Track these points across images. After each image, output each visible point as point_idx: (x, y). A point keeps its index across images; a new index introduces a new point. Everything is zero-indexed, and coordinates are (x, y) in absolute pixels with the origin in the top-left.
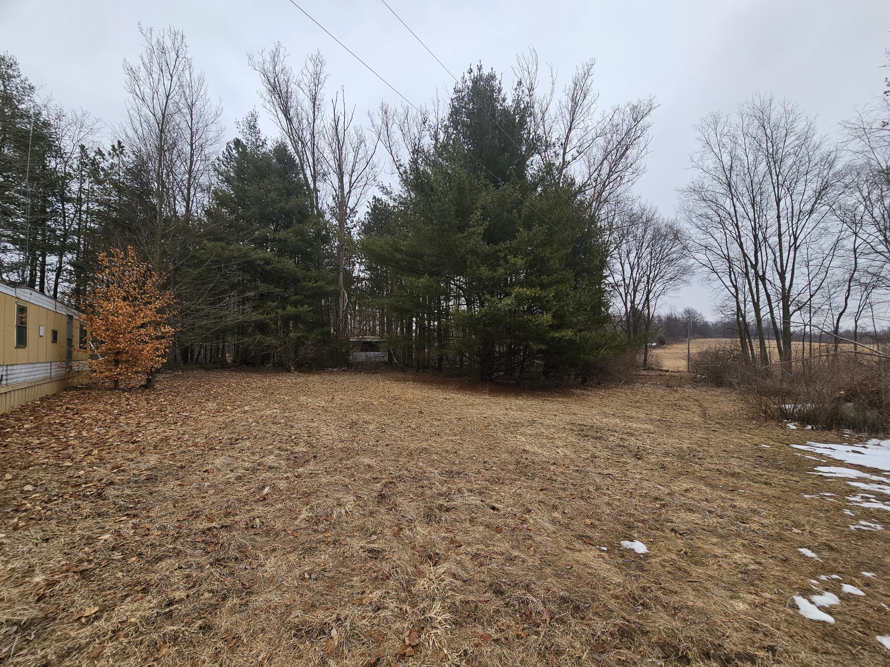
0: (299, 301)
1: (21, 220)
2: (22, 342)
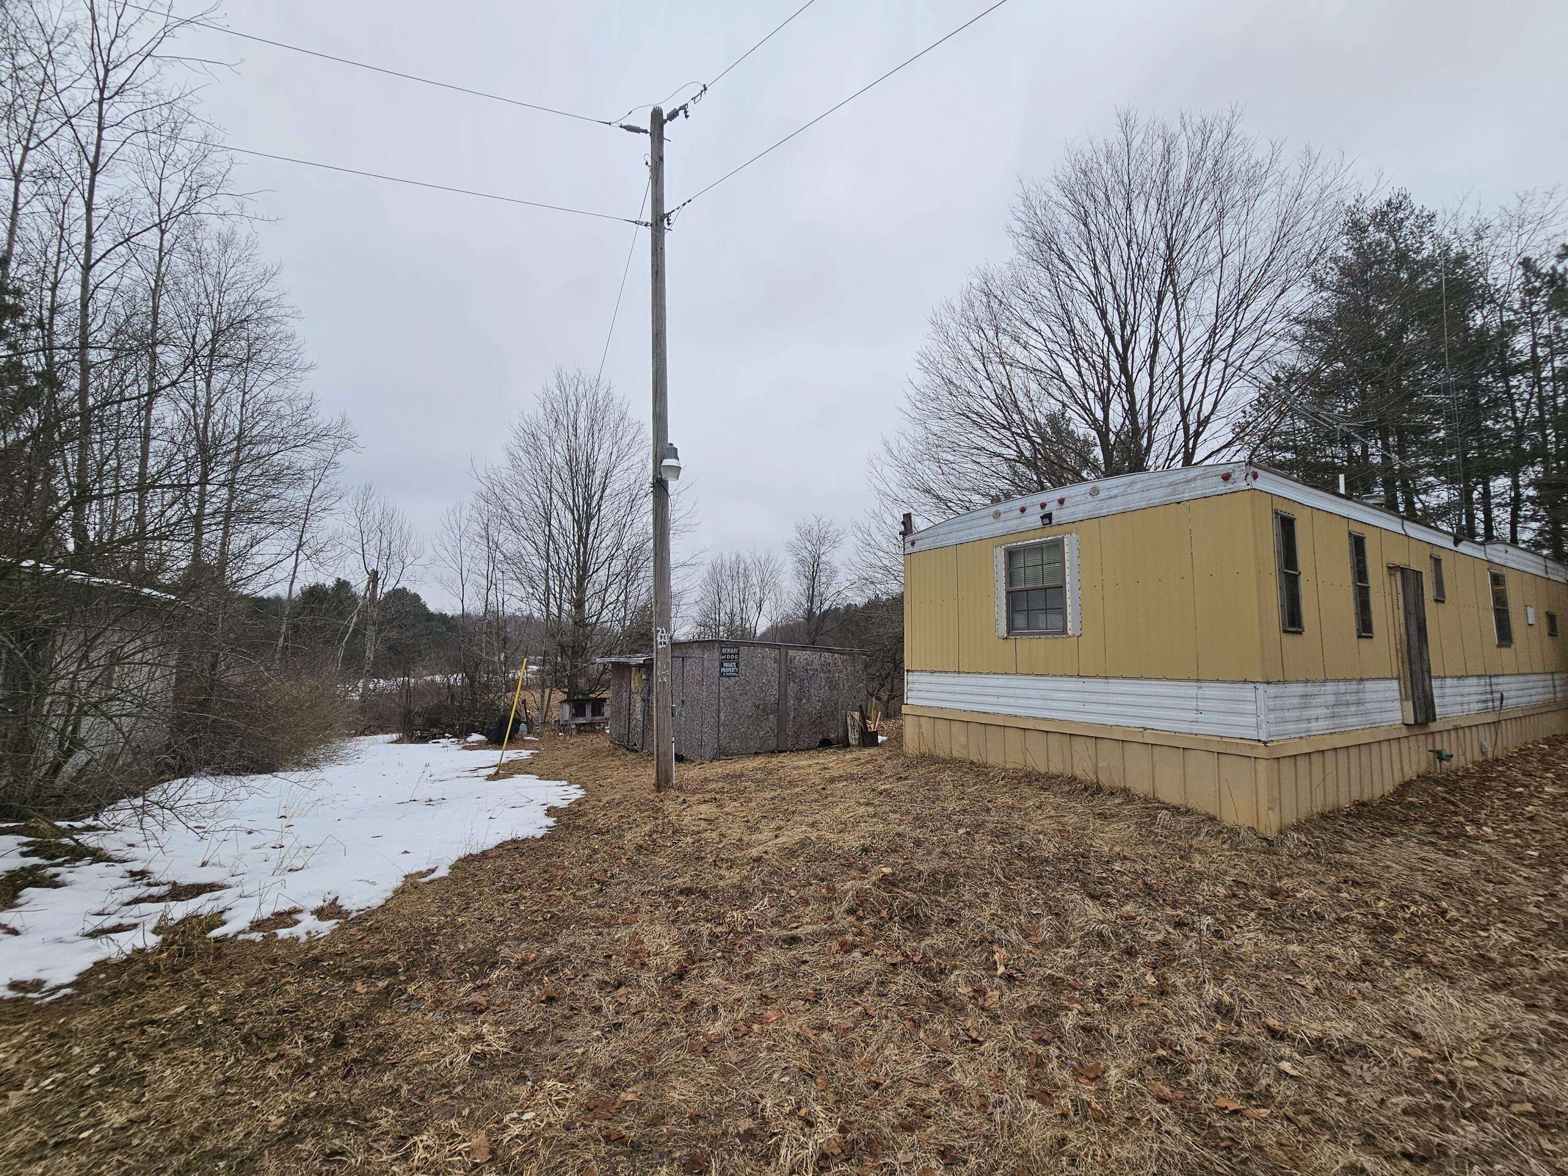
1: (1442, 434)
2: (1505, 636)
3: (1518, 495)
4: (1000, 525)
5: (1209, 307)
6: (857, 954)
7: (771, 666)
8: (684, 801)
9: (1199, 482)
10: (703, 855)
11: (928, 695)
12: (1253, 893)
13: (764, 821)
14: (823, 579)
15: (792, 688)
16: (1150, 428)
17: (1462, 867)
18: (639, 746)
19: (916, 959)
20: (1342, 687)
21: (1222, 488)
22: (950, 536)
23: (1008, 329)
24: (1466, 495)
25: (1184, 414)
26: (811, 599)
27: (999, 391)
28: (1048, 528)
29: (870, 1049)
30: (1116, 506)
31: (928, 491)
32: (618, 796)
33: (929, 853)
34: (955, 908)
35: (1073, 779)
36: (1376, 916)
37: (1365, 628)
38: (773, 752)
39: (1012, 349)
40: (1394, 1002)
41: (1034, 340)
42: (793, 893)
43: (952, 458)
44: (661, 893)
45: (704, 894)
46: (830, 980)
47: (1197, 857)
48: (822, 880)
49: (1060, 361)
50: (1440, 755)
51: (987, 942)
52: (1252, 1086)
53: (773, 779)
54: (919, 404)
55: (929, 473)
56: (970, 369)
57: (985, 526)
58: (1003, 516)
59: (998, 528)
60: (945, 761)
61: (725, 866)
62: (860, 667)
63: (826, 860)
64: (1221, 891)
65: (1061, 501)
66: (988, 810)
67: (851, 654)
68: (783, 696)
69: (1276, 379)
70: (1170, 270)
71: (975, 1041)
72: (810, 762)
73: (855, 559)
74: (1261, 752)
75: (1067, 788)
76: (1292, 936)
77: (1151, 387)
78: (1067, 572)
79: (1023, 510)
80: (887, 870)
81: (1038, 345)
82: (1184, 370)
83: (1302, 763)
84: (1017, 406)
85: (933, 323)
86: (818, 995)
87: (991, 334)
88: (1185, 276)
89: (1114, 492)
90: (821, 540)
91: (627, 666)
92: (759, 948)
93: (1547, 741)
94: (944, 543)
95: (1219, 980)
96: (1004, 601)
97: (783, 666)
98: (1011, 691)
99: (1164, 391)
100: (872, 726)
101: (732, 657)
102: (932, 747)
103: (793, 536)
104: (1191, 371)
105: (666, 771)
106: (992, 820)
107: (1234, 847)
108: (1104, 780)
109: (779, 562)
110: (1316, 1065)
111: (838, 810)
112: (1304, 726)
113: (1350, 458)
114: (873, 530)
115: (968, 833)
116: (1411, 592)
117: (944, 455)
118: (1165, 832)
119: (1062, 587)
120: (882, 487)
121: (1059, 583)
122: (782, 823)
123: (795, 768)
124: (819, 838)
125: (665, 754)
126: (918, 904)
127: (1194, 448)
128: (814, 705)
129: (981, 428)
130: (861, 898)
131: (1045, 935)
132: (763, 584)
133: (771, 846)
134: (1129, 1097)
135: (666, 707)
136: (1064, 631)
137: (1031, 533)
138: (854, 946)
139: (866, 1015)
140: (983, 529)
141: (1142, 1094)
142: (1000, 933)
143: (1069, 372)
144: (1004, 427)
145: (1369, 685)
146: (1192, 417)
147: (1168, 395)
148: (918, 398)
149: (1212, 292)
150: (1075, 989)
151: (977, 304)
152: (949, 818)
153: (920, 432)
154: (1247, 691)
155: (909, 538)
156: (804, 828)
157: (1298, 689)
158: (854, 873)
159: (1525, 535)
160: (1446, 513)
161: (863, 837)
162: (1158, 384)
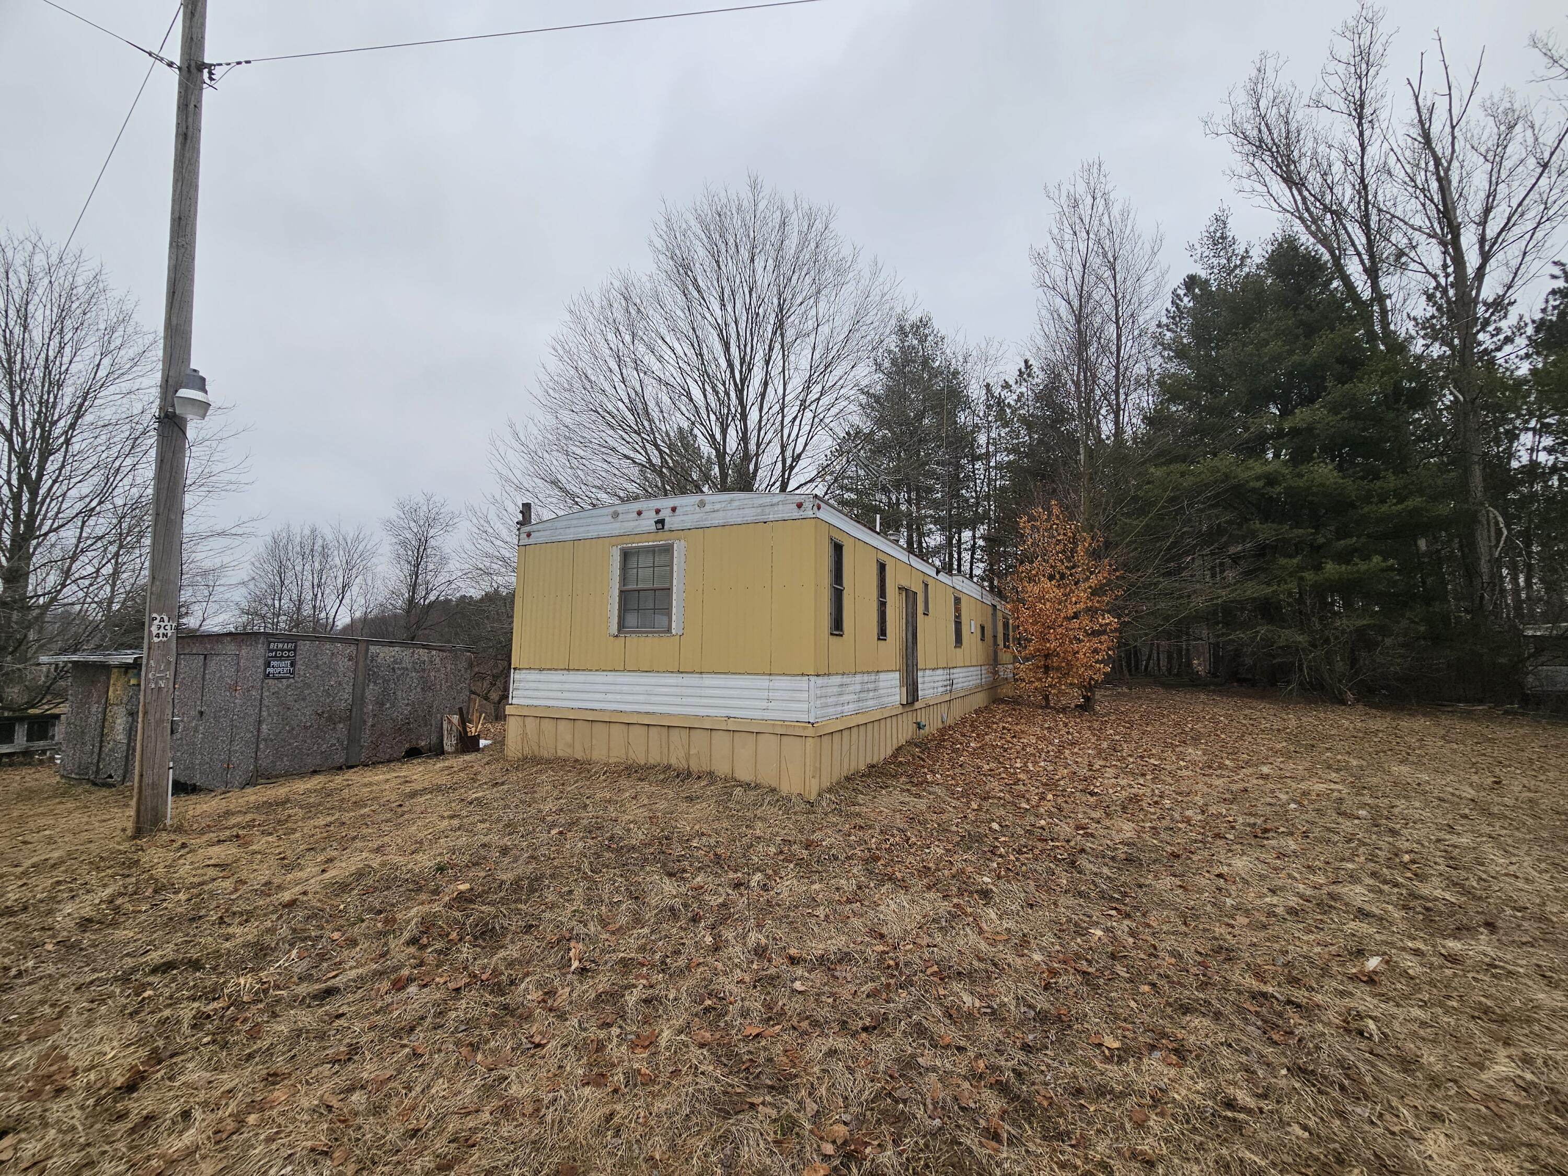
0: (1356, 550)
1: (939, 495)
2: (959, 641)
3: (975, 543)
4: (617, 525)
5: (805, 364)
6: (412, 989)
7: (344, 664)
8: (184, 845)
9: (780, 507)
10: (203, 912)
11: (536, 694)
12: (794, 847)
13: (309, 856)
14: (431, 567)
15: (372, 691)
16: (757, 455)
17: (922, 805)
18: (117, 778)
19: (484, 977)
20: (866, 678)
21: (796, 514)
22: (568, 531)
23: (645, 338)
24: (950, 539)
25: (783, 448)
26: (414, 587)
27: (633, 395)
28: (660, 533)
29: (413, 1094)
30: (718, 519)
31: (555, 483)
32: (56, 854)
33: (516, 860)
34: (536, 913)
35: (669, 767)
36: (869, 850)
37: (882, 633)
38: (340, 768)
39: (646, 357)
40: (871, 913)
41: (668, 355)
42: (336, 935)
43: (582, 453)
44: (116, 979)
45: (196, 965)
46: (372, 1028)
47: (760, 824)
48: (379, 912)
49: (689, 380)
50: (919, 726)
51: (563, 942)
52: (771, 1009)
53: (334, 801)
54: (551, 392)
55: (557, 463)
56: (605, 368)
57: (604, 526)
58: (621, 516)
59: (616, 528)
60: (549, 762)
61: (237, 920)
62: (463, 665)
63: (388, 888)
64: (773, 850)
65: (674, 509)
66: (586, 806)
67: (452, 650)
68: (358, 699)
69: (848, 433)
70: (780, 326)
71: (538, 1046)
72: (388, 777)
73: (468, 546)
74: (810, 732)
75: (662, 777)
76: (816, 877)
77: (760, 421)
78: (675, 575)
79: (639, 513)
80: (464, 887)
81: (671, 361)
82: (786, 410)
83: (836, 737)
84: (648, 414)
85: (571, 312)
86: (354, 1049)
87: (628, 338)
88: (790, 334)
89: (717, 506)
90: (430, 522)
91: (105, 668)
92: (275, 1015)
93: (976, 712)
94: (561, 538)
95: (760, 926)
96: (617, 599)
97: (361, 663)
98: (618, 688)
99: (768, 426)
100: (472, 730)
101: (285, 654)
102: (535, 748)
103: (393, 513)
104: (791, 412)
105: (155, 809)
106: (587, 817)
107: (786, 812)
108: (694, 767)
109: (372, 543)
110: (818, 977)
111: (415, 828)
112: (839, 709)
113: (889, 504)
114: (492, 516)
115: (561, 833)
116: (910, 607)
117: (575, 449)
118: (738, 807)
119: (669, 590)
120: (505, 472)
121: (667, 586)
122: (335, 853)
123: (365, 785)
124: (383, 865)
125: (154, 786)
126: (496, 917)
127: (789, 479)
128: (402, 709)
129: (613, 428)
130: (427, 925)
131: (623, 920)
132: (349, 567)
133: (314, 885)
134: (675, 1052)
135: (160, 722)
136: (669, 630)
137: (645, 537)
138: (410, 980)
139: (416, 1055)
140: (601, 527)
141: (687, 1046)
142: (580, 929)
143: (696, 393)
144: (635, 432)
145: (882, 676)
146: (788, 453)
147: (772, 430)
148: (551, 384)
149: (808, 352)
150: (643, 965)
151: (615, 305)
152: (543, 820)
153: (550, 421)
154: (803, 683)
155: (527, 529)
156: (364, 855)
157: (837, 680)
158: (423, 897)
159: (977, 572)
160: (939, 552)
161: (441, 854)
162: (765, 418)
